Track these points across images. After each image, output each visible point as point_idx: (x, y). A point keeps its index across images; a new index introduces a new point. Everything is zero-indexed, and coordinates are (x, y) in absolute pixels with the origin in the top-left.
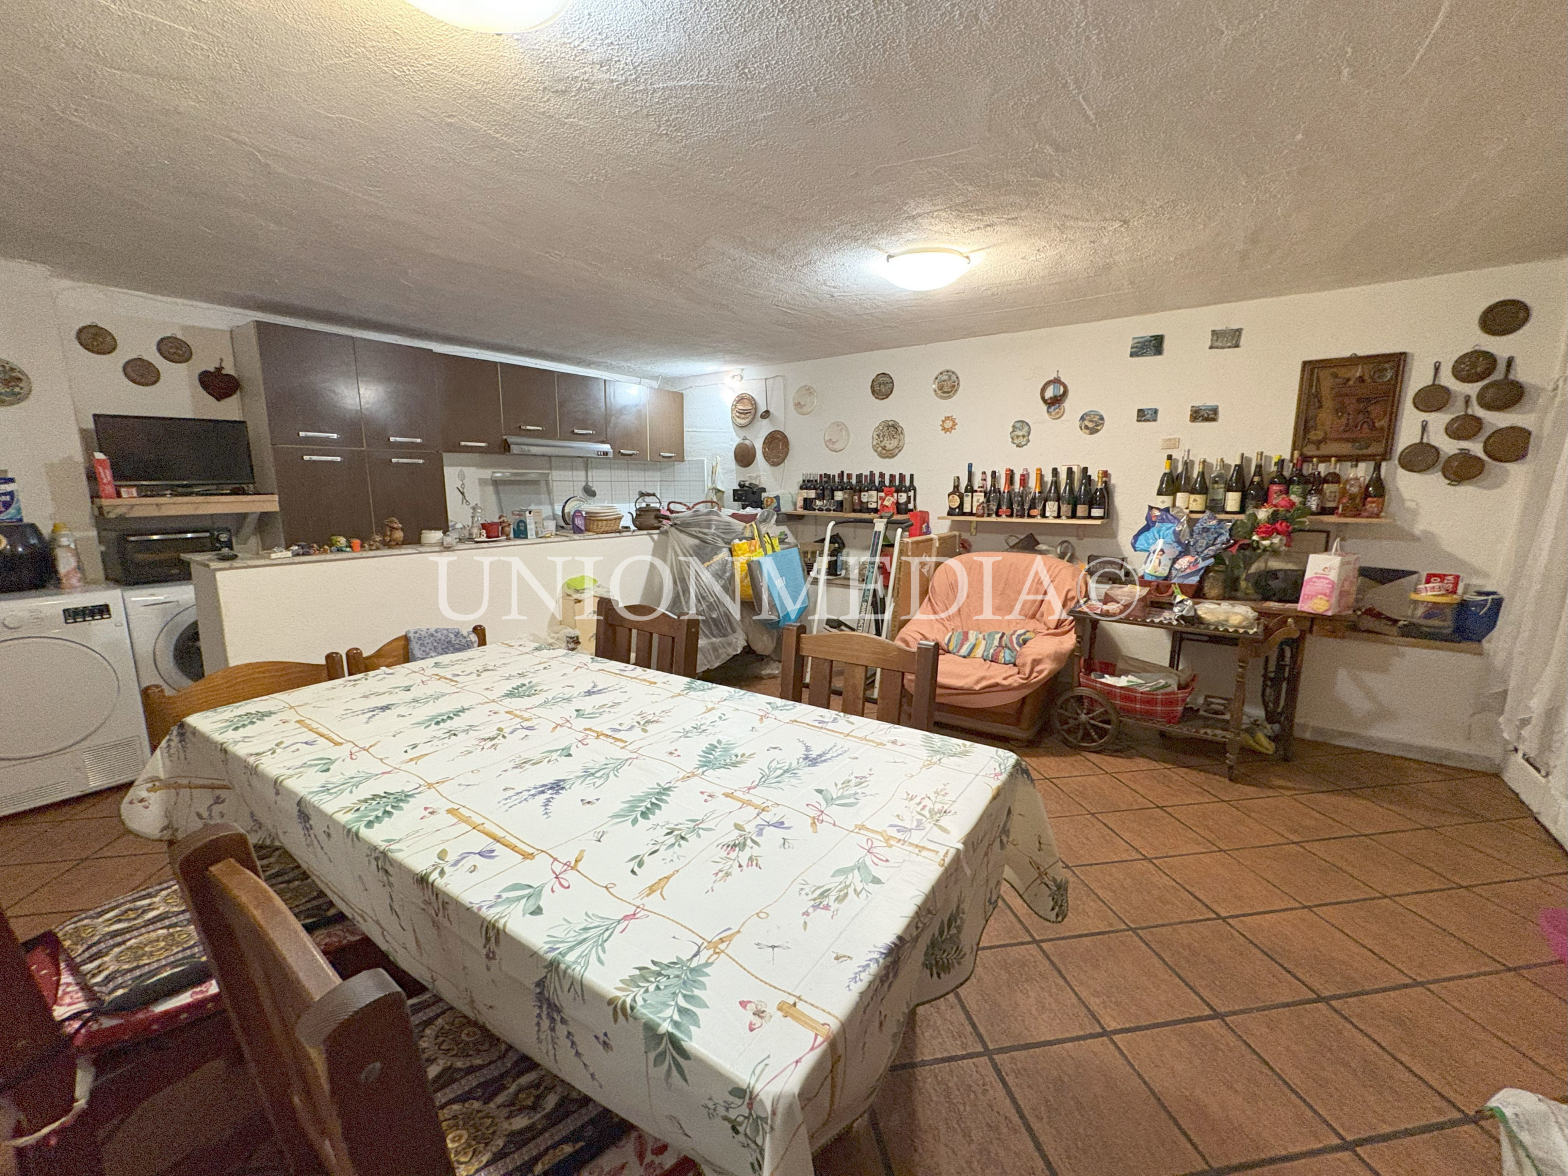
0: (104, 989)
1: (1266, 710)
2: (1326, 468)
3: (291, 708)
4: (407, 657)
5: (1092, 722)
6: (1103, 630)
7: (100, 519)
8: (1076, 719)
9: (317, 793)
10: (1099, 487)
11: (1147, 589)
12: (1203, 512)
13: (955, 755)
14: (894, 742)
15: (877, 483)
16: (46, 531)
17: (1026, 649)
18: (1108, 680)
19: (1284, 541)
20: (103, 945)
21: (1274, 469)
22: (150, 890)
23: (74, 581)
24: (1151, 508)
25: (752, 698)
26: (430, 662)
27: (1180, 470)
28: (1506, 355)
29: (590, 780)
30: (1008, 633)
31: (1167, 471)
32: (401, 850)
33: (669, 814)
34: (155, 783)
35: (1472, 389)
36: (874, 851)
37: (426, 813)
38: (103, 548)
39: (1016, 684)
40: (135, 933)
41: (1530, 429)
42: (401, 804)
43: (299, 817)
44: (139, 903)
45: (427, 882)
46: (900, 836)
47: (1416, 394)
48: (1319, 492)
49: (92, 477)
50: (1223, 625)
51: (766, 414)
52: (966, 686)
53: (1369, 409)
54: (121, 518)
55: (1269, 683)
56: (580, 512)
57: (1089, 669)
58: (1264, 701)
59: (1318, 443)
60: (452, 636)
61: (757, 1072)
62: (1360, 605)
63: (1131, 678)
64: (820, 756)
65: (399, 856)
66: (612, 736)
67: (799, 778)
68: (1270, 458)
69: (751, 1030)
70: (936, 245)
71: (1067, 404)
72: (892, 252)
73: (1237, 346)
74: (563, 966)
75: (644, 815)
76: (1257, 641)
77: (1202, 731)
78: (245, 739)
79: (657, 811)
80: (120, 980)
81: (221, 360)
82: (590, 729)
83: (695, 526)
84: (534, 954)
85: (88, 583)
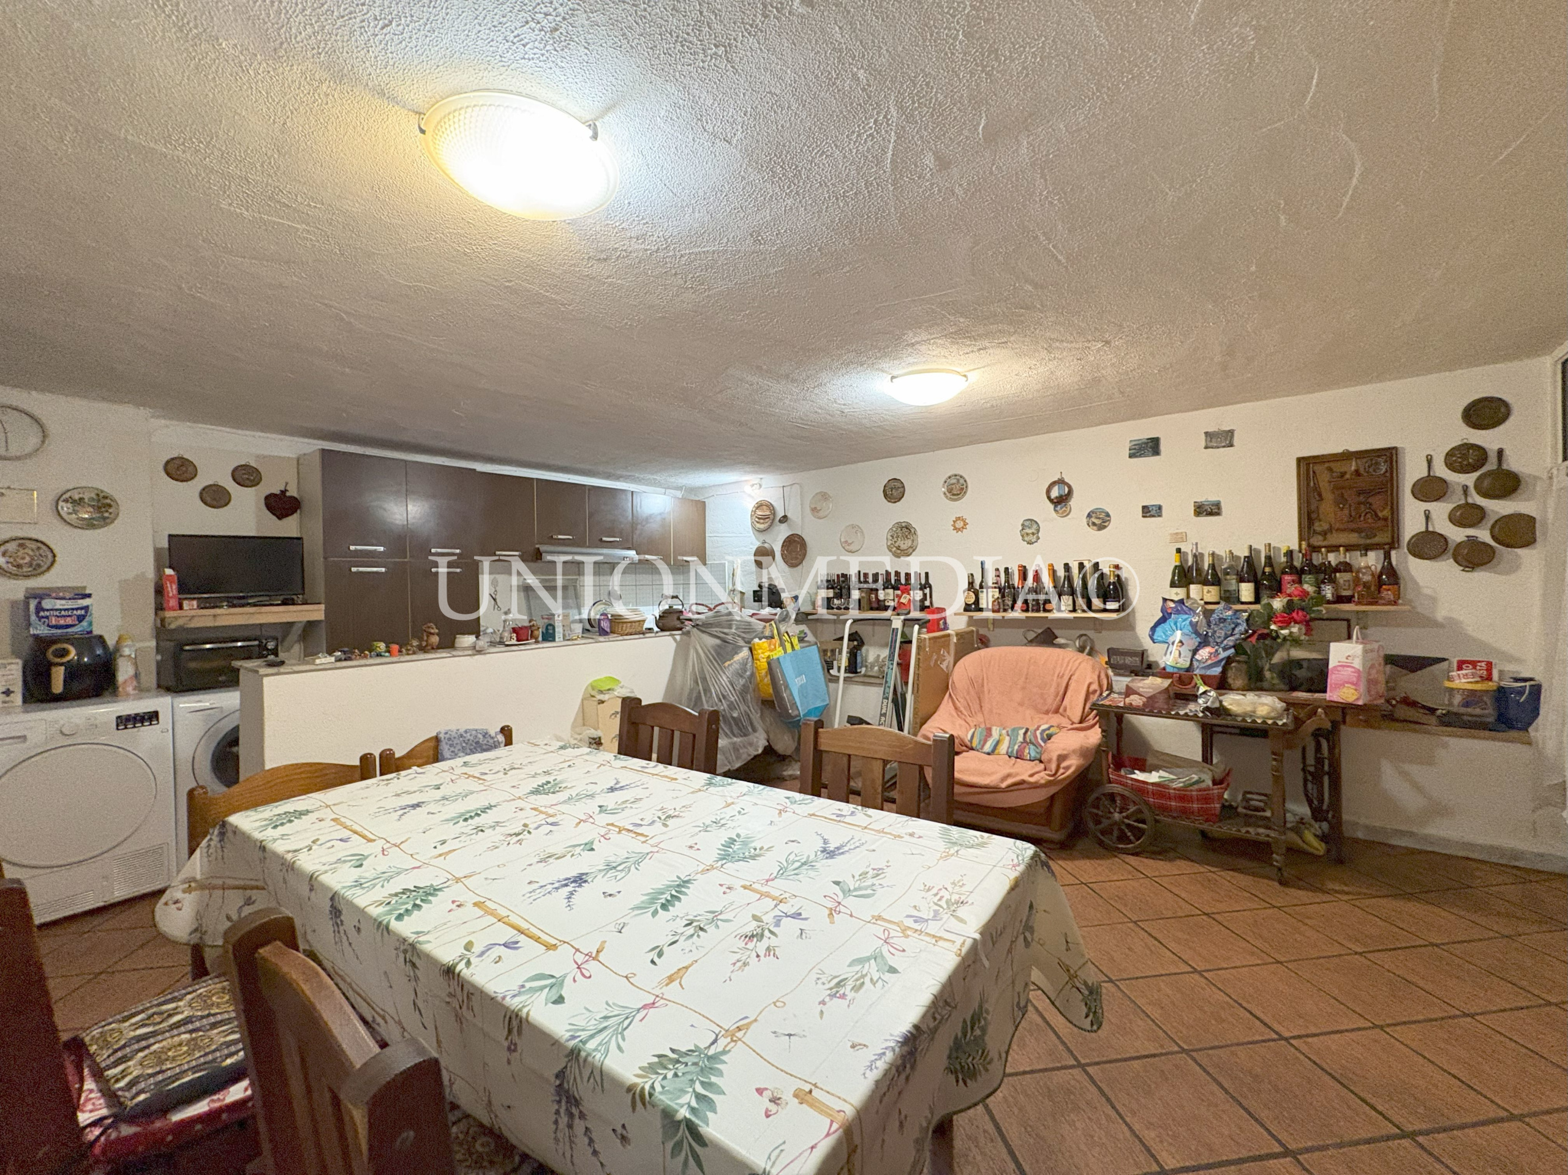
0: (127, 1094)
1: (1310, 806)
2: (1336, 557)
3: (328, 806)
4: (436, 757)
5: (1127, 821)
6: (1129, 722)
7: (161, 631)
8: (1109, 818)
9: (351, 887)
10: (1112, 580)
11: (1169, 681)
12: (1218, 603)
13: (972, 847)
14: (912, 835)
15: (893, 582)
16: (111, 642)
17: (1050, 745)
18: (1139, 776)
19: (1304, 630)
20: (128, 1050)
21: (1283, 559)
22: (176, 994)
23: (130, 689)
24: (1165, 600)
25: (771, 793)
26: (458, 761)
27: (1190, 563)
28: (1496, 447)
29: (611, 873)
30: (1032, 729)
31: (1178, 564)
32: (429, 942)
33: (689, 905)
34: (191, 885)
35: (1470, 479)
36: (891, 941)
37: (454, 906)
38: (159, 657)
39: (1043, 782)
40: (160, 1037)
41: (1533, 514)
42: (430, 898)
43: (331, 912)
44: (165, 1007)
45: (454, 973)
46: (917, 926)
47: (1414, 485)
48: (1333, 581)
49: (159, 591)
50: (1251, 716)
51: (784, 519)
52: (992, 784)
53: (1370, 500)
54: (182, 629)
55: (1310, 778)
56: (606, 615)
57: (1119, 765)
58: (1307, 795)
59: (1324, 534)
60: (480, 736)
61: (773, 1158)
62: (1392, 693)
63: (1162, 773)
64: (838, 848)
65: (427, 948)
66: (635, 828)
67: (816, 870)
68: (1279, 549)
69: (768, 1116)
70: (934, 366)
71: (1073, 502)
72: (895, 373)
73: (1231, 445)
74: (583, 1054)
75: (664, 907)
76: (1290, 732)
77: (1244, 830)
78: (283, 836)
79: (677, 903)
80: (142, 1085)
81: (287, 484)
82: (612, 825)
83: (717, 626)
84: (555, 1043)
85: (142, 691)
